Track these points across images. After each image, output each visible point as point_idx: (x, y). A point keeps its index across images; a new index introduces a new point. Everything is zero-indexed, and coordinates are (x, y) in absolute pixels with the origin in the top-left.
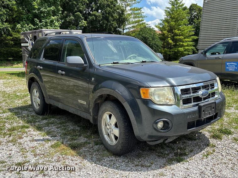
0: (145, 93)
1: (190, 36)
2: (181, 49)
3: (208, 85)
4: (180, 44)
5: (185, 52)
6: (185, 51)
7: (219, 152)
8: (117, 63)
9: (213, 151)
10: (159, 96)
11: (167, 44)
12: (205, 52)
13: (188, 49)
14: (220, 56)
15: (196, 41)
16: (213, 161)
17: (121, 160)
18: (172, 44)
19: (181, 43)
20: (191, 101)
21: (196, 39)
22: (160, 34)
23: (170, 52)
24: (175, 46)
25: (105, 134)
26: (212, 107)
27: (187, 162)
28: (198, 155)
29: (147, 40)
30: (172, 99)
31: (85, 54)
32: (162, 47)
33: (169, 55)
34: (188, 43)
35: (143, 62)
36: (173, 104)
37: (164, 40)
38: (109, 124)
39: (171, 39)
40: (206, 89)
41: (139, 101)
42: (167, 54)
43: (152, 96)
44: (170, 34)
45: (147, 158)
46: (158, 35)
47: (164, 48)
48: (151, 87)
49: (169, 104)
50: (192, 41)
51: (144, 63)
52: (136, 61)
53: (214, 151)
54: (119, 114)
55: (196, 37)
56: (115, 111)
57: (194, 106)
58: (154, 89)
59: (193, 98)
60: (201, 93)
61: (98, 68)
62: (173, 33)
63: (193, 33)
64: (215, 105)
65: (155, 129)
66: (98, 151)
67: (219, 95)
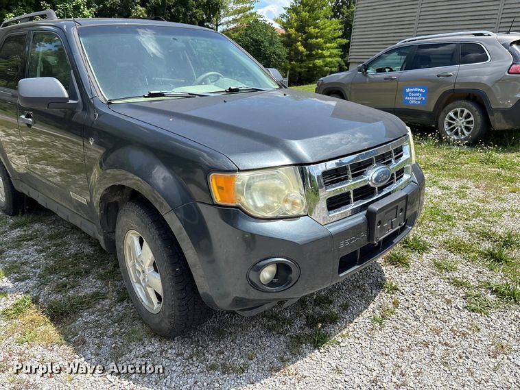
0: (222, 188)
1: (335, 38)
2: (319, 62)
3: (390, 152)
4: (317, 54)
5: (326, 69)
6: (326, 66)
7: (408, 308)
8: (161, 95)
9: (394, 303)
10: (264, 192)
11: (295, 53)
12: (366, 67)
13: (331, 62)
14: (394, 75)
15: (345, 48)
16: (396, 339)
17: (173, 351)
18: (305, 54)
19: (320, 51)
20: (350, 198)
21: (344, 44)
22: (283, 35)
23: (301, 67)
24: (310, 56)
25: (135, 281)
26: (399, 209)
27: (338, 346)
28: (361, 318)
29: (260, 45)
30: (298, 201)
31: (72, 72)
32: (286, 58)
33: (300, 73)
34: (330, 52)
35: (231, 91)
36: (303, 213)
37: (291, 46)
38: (139, 260)
39: (302, 44)
40: (384, 164)
41: (206, 211)
42: (295, 72)
43: (243, 194)
44: (301, 36)
45: (239, 340)
46: (279, 36)
47: (291, 60)
48: (239, 171)
49: (290, 214)
50: (337, 48)
51: (233, 95)
52: (217, 87)
53: (396, 304)
54: (159, 242)
55: (345, 41)
56: (148, 233)
57: (355, 211)
58: (248, 177)
59: (354, 191)
60: (375, 175)
61: (105, 110)
62: (305, 33)
63: (340, 33)
64: (405, 204)
65: (253, 285)
66: (120, 320)
67: (411, 175)
